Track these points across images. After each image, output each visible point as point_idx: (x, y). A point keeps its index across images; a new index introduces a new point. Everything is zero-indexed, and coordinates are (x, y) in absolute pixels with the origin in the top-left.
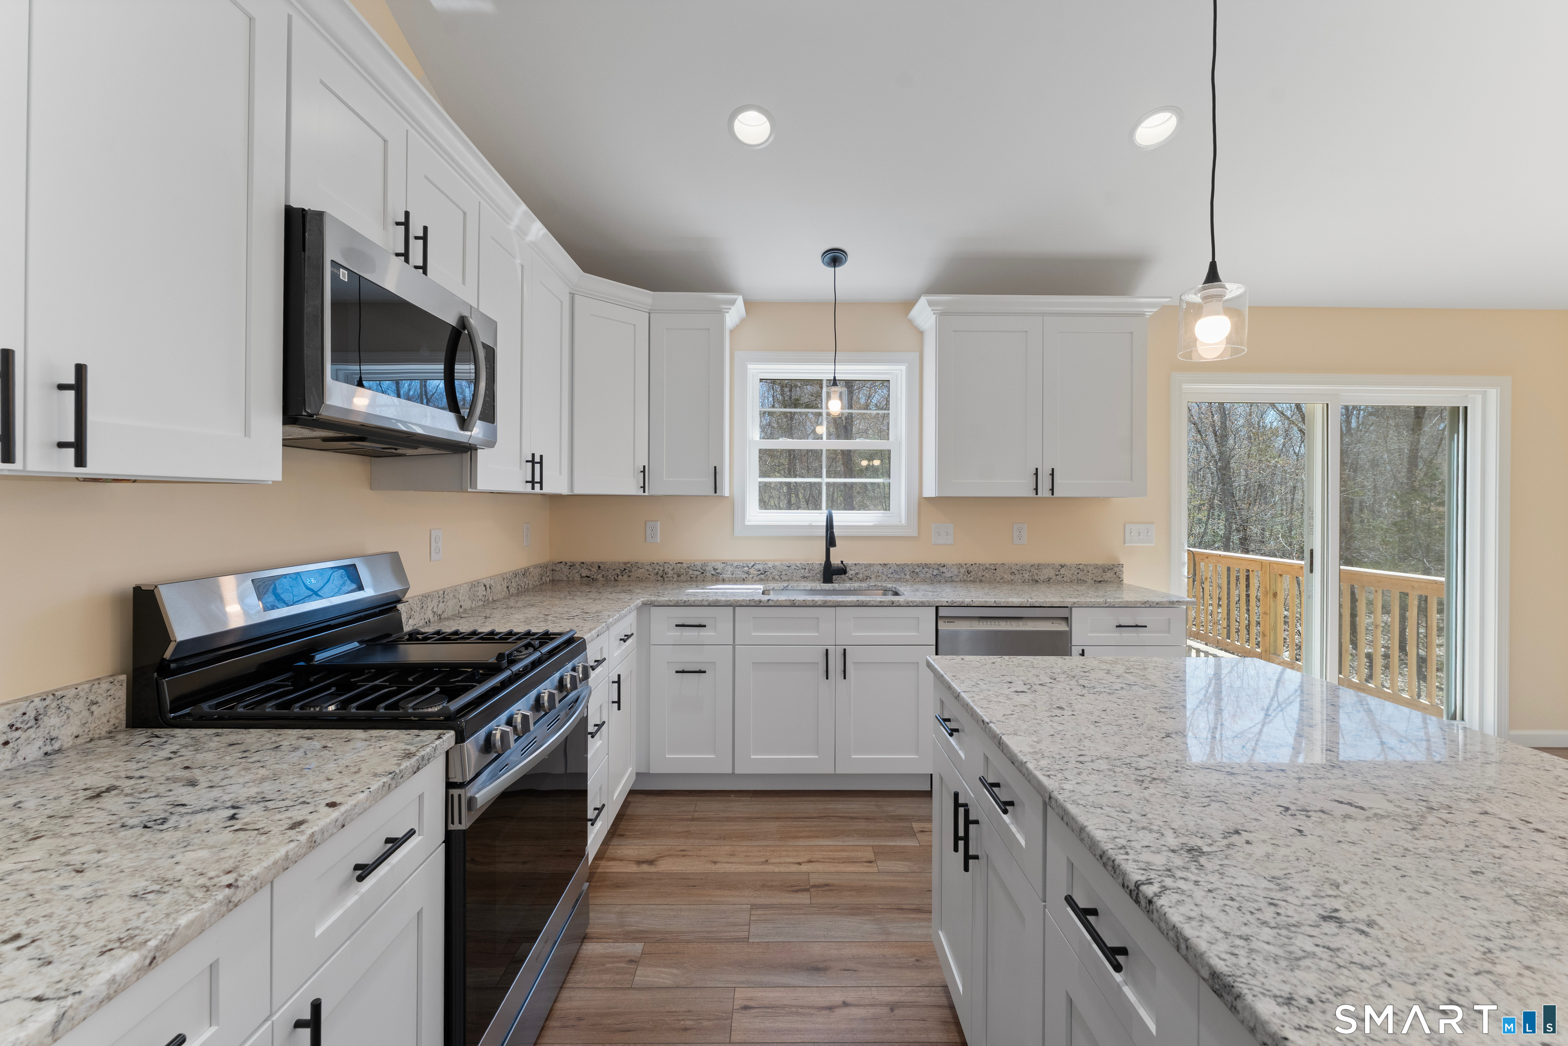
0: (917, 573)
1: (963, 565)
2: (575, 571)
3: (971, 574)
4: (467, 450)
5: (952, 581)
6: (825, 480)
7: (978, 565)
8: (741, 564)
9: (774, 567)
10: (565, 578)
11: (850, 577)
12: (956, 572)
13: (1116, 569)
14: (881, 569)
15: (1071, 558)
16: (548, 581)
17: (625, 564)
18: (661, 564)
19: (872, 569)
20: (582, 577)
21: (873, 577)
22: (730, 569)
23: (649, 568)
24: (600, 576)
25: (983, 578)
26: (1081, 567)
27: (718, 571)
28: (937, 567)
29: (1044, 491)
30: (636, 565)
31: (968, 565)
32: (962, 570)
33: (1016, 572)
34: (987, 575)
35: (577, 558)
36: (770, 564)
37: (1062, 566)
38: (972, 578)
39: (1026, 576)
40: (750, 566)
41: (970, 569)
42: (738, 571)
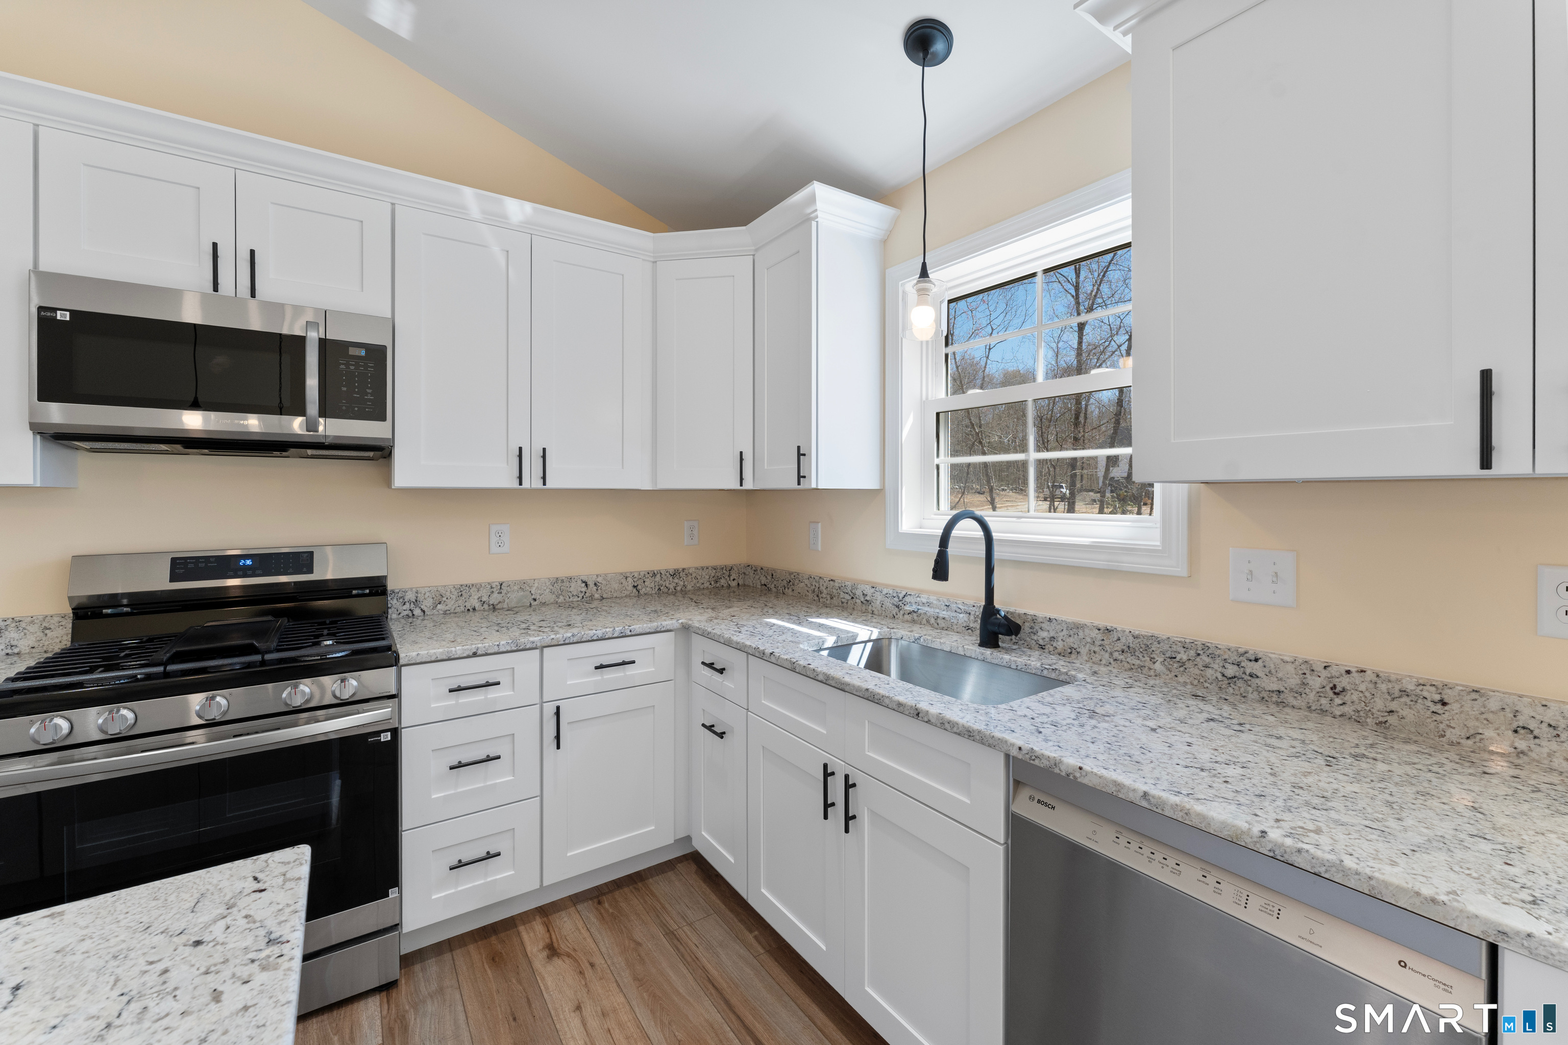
0: (1182, 664)
1: (1319, 667)
2: (757, 577)
3: (1347, 698)
5: (1281, 704)
6: (1033, 455)
7: (1370, 675)
8: (891, 592)
10: (751, 584)
11: (1041, 642)
12: (1294, 681)
14: (1100, 637)
17: (791, 574)
18: (817, 578)
19: (1081, 634)
20: (762, 585)
21: (1084, 651)
22: (880, 597)
23: (807, 582)
24: (773, 585)
25: (1392, 720)
27: (868, 598)
28: (1234, 658)
30: (798, 577)
31: (1334, 671)
32: (1315, 682)
34: (1405, 712)
35: (760, 562)
38: (1346, 709)
40: (901, 596)
41: (1343, 682)
42: (888, 603)
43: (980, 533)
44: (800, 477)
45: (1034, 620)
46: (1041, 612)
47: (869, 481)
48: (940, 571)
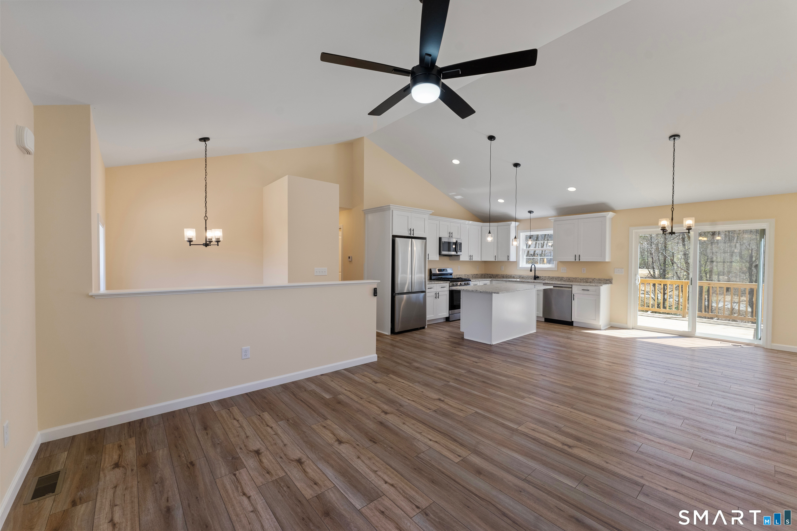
0: (557, 279)
1: (568, 277)
3: (570, 280)
4: (459, 256)
5: (565, 281)
6: (539, 257)
7: (572, 277)
8: (518, 275)
9: (525, 276)
12: (566, 279)
13: (610, 280)
14: (548, 277)
15: (597, 277)
16: (483, 277)
17: (497, 274)
18: (503, 275)
20: (489, 277)
21: (546, 279)
22: (516, 276)
23: (501, 275)
24: (492, 277)
26: (600, 279)
27: (514, 277)
29: (577, 260)
30: (499, 275)
32: (568, 279)
33: (582, 280)
34: (574, 280)
35: (489, 273)
36: (524, 276)
37: (594, 279)
39: (584, 281)
40: (520, 276)
41: (570, 278)
42: (518, 277)
43: (534, 267)
44: (508, 259)
45: (540, 277)
46: (541, 276)
47: (515, 260)
48: (531, 271)
